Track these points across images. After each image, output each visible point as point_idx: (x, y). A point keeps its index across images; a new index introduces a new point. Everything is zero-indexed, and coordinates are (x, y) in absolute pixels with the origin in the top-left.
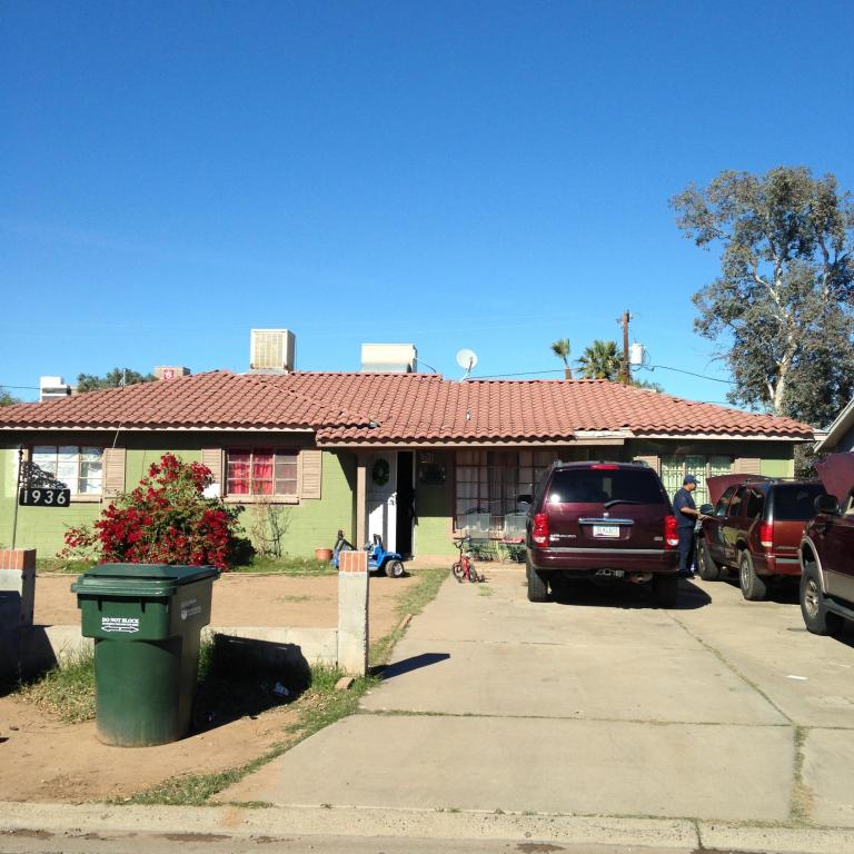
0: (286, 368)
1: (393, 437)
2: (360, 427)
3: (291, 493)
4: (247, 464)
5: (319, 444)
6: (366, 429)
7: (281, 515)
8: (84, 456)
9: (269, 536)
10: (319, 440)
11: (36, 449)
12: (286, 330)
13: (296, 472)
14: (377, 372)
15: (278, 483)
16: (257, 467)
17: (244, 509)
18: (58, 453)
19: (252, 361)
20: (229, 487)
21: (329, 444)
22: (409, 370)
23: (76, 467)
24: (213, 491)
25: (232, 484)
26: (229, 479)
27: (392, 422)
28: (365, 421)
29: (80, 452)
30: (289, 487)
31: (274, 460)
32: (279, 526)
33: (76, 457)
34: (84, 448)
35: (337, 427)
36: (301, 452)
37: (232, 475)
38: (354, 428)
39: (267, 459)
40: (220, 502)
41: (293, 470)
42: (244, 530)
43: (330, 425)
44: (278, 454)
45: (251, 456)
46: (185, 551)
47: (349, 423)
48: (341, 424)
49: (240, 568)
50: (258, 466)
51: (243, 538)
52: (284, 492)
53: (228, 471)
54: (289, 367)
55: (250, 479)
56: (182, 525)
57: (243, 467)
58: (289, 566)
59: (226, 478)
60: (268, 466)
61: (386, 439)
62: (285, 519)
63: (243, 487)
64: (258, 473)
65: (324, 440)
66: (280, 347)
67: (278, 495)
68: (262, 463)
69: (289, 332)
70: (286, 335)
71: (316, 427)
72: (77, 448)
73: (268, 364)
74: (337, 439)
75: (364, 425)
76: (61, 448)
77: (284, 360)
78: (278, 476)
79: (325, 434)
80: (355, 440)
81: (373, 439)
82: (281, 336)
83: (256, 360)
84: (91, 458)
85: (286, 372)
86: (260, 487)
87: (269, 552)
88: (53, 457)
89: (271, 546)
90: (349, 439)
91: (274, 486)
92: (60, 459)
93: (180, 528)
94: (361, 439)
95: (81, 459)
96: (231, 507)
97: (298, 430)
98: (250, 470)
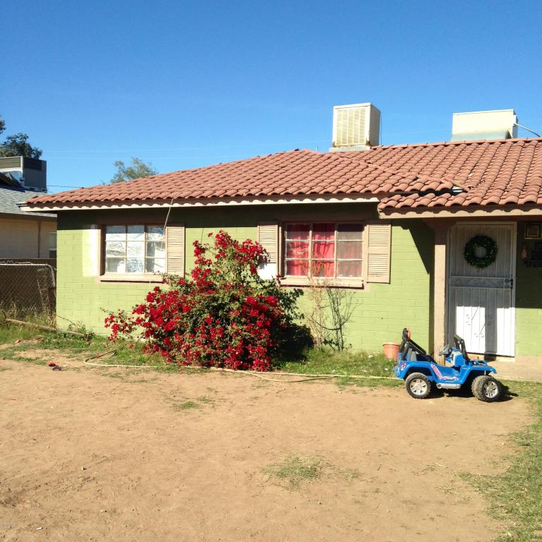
0: (369, 143)
1: (484, 203)
2: (438, 194)
3: (355, 275)
4: (305, 241)
5: (383, 216)
6: (447, 195)
7: (343, 300)
8: (150, 235)
9: (329, 324)
10: (383, 210)
11: (109, 228)
12: (369, 104)
13: (360, 251)
14: (468, 141)
15: (341, 264)
16: (317, 246)
17: (302, 293)
18: (127, 232)
19: (334, 139)
20: (287, 267)
21: (395, 216)
22: (508, 136)
23: (143, 246)
24: (268, 272)
25: (291, 264)
26: (287, 259)
27: (484, 187)
28: (447, 185)
29: (146, 231)
30: (353, 268)
31: (335, 237)
32: (342, 313)
33: (142, 237)
34: (149, 227)
35: (407, 195)
36: (366, 228)
37: (290, 254)
38: (431, 195)
39: (328, 236)
40: (278, 284)
41: (357, 248)
42: (302, 316)
43: (398, 191)
44: (339, 230)
45: (311, 232)
46: (221, 344)
47: (424, 189)
48: (414, 191)
49: (288, 365)
50: (319, 243)
51: (302, 325)
52: (347, 274)
53: (285, 250)
54: (372, 142)
55: (310, 259)
56: (220, 313)
57: (303, 245)
58: (346, 366)
59: (283, 258)
60: (330, 244)
61: (474, 206)
62: (348, 305)
63: (303, 268)
64: (318, 252)
65: (389, 210)
66: (362, 123)
67: (340, 277)
68: (323, 240)
69: (372, 106)
70: (368, 110)
71: (381, 195)
72: (142, 227)
73: (350, 141)
74: (406, 209)
75: (445, 190)
76: (129, 228)
77: (367, 137)
78: (340, 254)
79: (391, 203)
80: (430, 209)
81: (456, 207)
82: (363, 111)
83: (338, 138)
84: (155, 237)
85: (368, 148)
86: (321, 268)
87: (331, 342)
88: (122, 236)
89: (333, 336)
90: (421, 208)
91: (335, 267)
92: (129, 239)
93: (217, 316)
94: (438, 207)
95: (146, 238)
96: (289, 290)
97: (360, 200)
98: (309, 249)
